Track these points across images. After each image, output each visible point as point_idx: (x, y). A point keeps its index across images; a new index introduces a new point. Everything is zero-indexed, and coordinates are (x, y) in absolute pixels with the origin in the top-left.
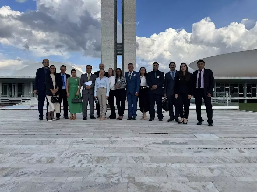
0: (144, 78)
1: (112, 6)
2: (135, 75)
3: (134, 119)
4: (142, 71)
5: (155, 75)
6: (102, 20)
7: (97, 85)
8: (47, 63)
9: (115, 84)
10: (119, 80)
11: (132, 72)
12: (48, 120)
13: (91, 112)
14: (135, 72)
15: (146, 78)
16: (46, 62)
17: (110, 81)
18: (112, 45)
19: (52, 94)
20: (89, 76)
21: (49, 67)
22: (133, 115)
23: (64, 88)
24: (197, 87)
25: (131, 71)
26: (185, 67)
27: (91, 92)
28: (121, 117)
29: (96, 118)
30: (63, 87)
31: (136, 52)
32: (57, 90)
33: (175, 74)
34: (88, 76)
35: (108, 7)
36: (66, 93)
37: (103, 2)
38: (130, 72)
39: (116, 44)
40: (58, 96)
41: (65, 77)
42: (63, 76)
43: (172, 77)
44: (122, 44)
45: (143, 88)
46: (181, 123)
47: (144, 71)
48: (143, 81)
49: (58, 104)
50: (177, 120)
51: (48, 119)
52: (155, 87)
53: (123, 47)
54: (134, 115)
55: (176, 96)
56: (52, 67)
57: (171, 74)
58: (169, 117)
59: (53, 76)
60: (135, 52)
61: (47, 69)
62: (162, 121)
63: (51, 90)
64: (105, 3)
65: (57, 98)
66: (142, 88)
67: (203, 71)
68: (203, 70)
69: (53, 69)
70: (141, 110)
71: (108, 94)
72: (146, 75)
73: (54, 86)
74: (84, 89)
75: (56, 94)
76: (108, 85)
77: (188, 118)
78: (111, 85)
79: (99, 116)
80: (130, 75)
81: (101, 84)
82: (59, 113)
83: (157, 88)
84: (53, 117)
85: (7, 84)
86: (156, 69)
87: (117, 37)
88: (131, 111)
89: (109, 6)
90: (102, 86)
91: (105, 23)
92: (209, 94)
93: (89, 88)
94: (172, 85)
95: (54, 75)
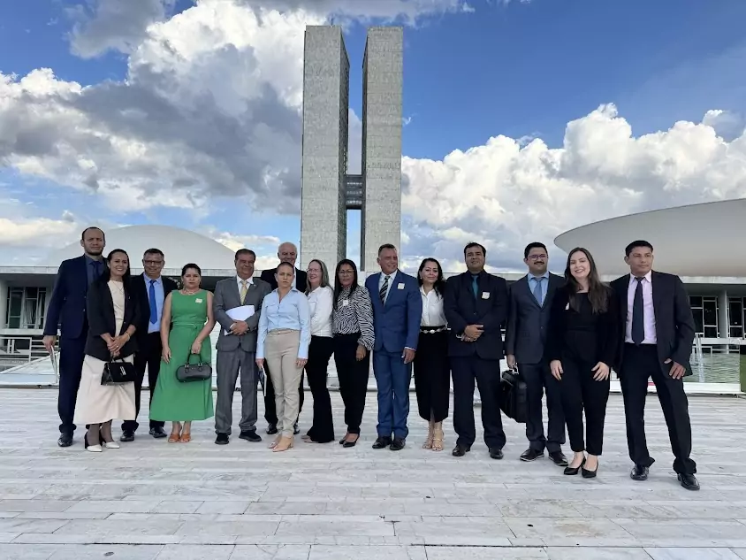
0: (435, 297)
1: (335, 73)
2: (401, 286)
3: (397, 445)
4: (427, 273)
5: (475, 286)
6: (307, 112)
7: (268, 321)
8: (95, 242)
9: (332, 317)
10: (346, 303)
11: (393, 276)
12: (89, 448)
13: (248, 414)
14: (402, 277)
15: (440, 296)
16: (92, 239)
17: (313, 305)
18: (334, 182)
19: (109, 352)
20: (244, 286)
21: (105, 254)
22: (394, 429)
23: (152, 328)
24: (629, 340)
25: (388, 273)
26: (587, 264)
27: (247, 346)
28: (352, 437)
29: (263, 436)
30: (150, 323)
31: (400, 200)
32: (126, 336)
33: (545, 285)
34: (240, 286)
35: (324, 74)
36: (160, 348)
37: (308, 61)
38: (384, 275)
39: (345, 178)
40: (130, 359)
41: (159, 289)
42: (152, 287)
43: (537, 297)
44: (362, 178)
45: (432, 331)
46: (575, 472)
47: (437, 274)
48: (431, 307)
49: (131, 387)
50: (557, 457)
51: (89, 442)
52: (473, 331)
53: (363, 188)
54: (397, 431)
55: (556, 367)
56: (116, 256)
57: (533, 285)
58: (526, 445)
59: (116, 289)
60: (397, 201)
61: (96, 264)
62: (500, 458)
63: (106, 337)
64: (315, 65)
65: (126, 365)
66: (426, 332)
67: (650, 280)
68: (648, 276)
69: (121, 264)
70: (424, 413)
71: (304, 354)
72: (441, 286)
73: (119, 324)
74: (226, 333)
75: (124, 352)
76: (305, 319)
77: (600, 454)
78: (316, 319)
79: (273, 430)
80: (385, 288)
81: (280, 316)
82: (132, 418)
83: (483, 334)
84: (106, 436)
85: (22, 289)
86: (476, 265)
87: (346, 158)
88: (387, 415)
89: (325, 71)
90: (283, 324)
91: (315, 120)
92: (676, 365)
93: (243, 329)
94: (535, 327)
95: (120, 285)
